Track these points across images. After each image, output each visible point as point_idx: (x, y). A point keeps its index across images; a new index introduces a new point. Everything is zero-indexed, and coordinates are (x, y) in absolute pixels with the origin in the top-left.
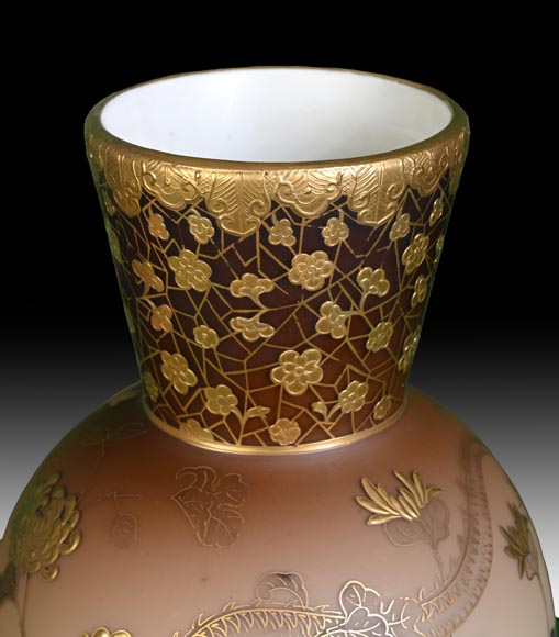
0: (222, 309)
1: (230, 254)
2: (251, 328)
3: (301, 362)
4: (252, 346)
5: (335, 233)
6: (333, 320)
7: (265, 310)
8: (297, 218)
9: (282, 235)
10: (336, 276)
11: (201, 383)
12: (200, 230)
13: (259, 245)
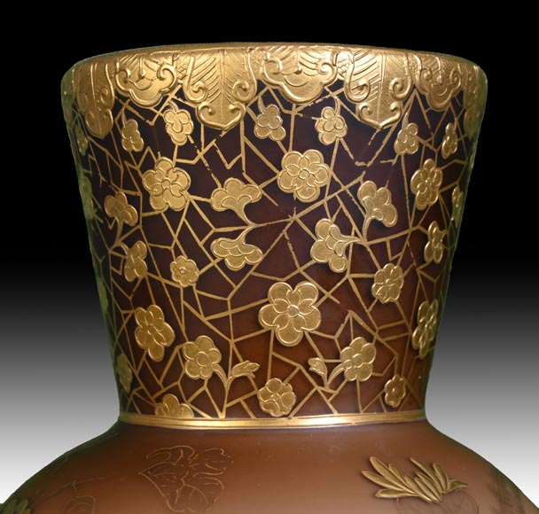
0: (202, 229)
1: (211, 155)
2: (235, 252)
3: (294, 299)
4: (236, 276)
5: (330, 126)
6: (331, 245)
7: (252, 226)
8: (288, 104)
9: (270, 126)
10: (334, 186)
11: (179, 339)
12: (178, 126)
13: (243, 139)
